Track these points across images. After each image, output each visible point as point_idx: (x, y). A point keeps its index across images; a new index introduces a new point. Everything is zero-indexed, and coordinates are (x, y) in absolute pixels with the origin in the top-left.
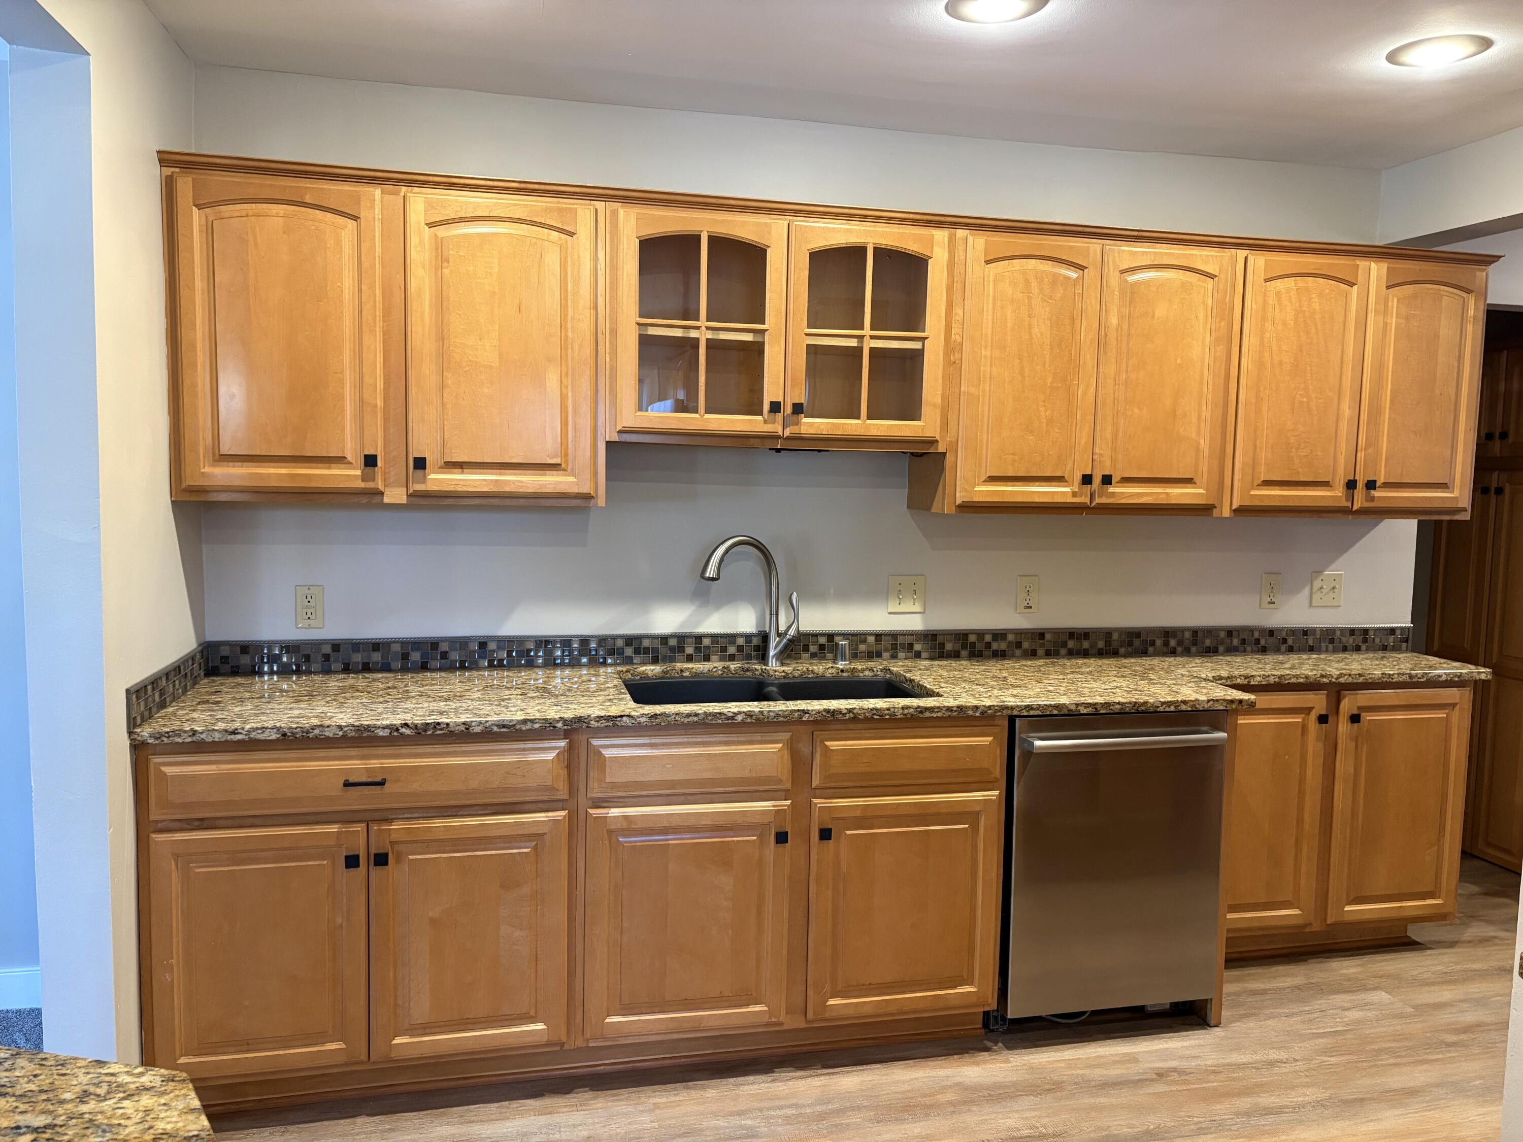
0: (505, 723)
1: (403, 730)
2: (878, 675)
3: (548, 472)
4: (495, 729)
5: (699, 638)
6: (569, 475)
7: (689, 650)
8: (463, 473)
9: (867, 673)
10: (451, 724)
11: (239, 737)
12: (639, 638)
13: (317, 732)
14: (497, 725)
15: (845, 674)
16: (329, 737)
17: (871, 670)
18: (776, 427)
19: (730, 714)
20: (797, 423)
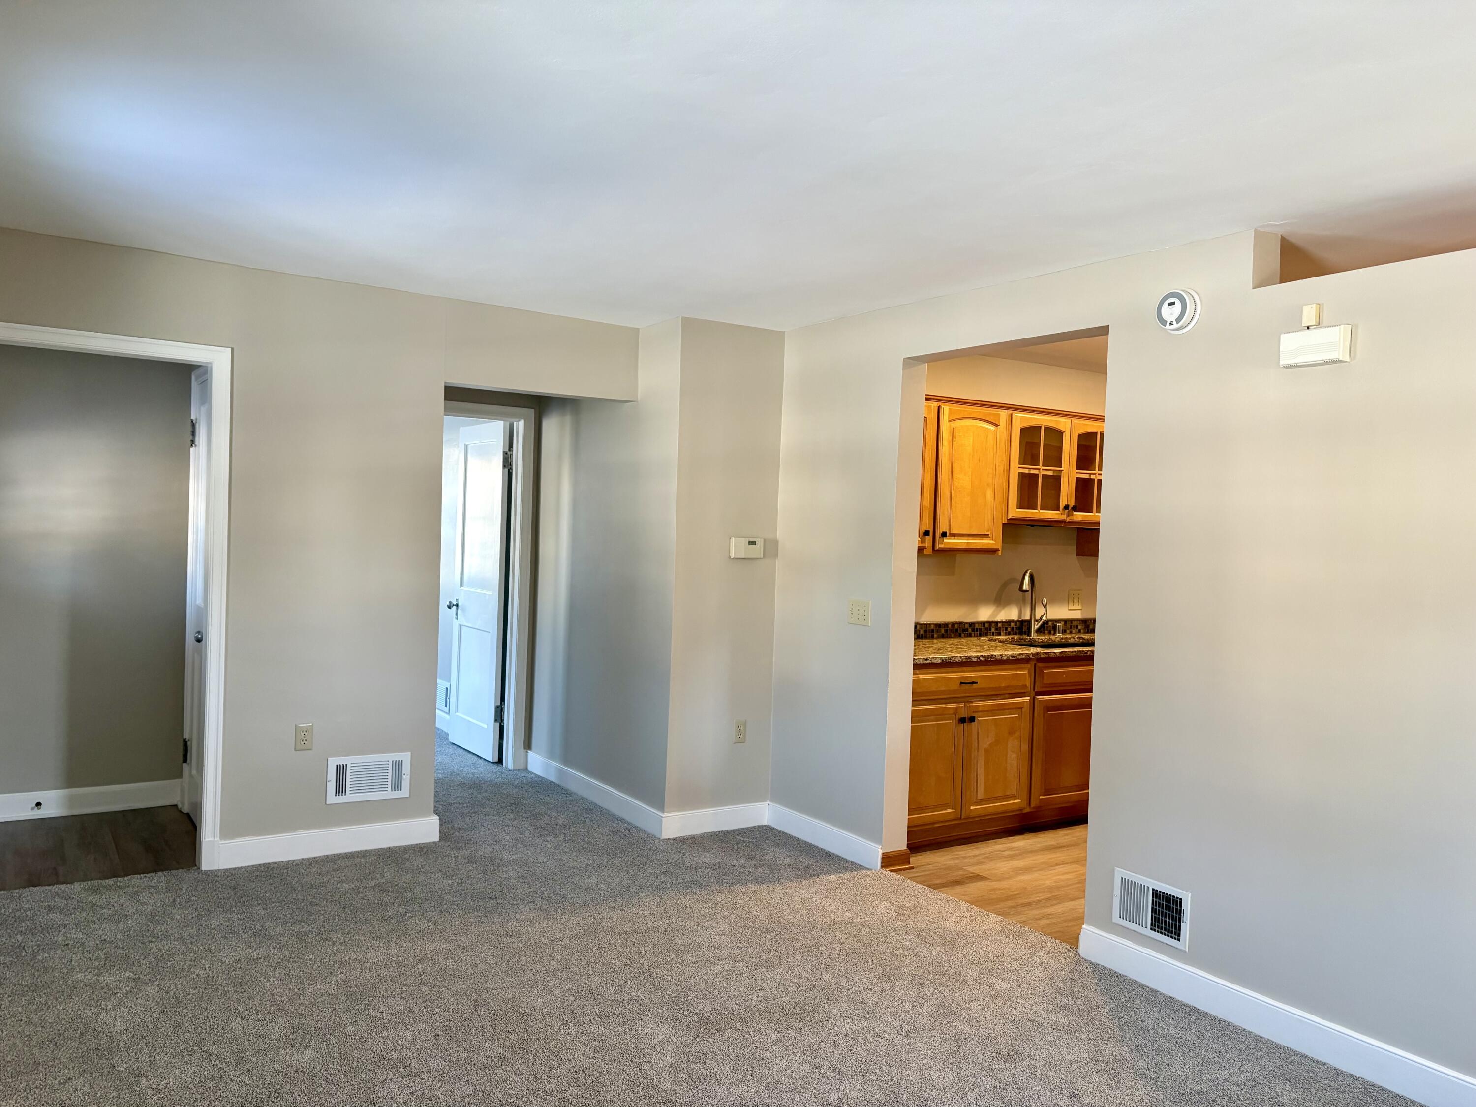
0: (1014, 655)
1: (981, 658)
2: (1075, 641)
3: (984, 538)
4: (1011, 658)
5: (997, 623)
6: (990, 540)
7: (993, 630)
8: (955, 539)
9: (1072, 639)
10: (997, 656)
11: (928, 662)
12: (974, 623)
13: (953, 659)
14: (1011, 656)
15: (1063, 640)
16: (957, 662)
17: (1073, 638)
18: (1064, 517)
19: (1086, 652)
20: (1072, 515)
